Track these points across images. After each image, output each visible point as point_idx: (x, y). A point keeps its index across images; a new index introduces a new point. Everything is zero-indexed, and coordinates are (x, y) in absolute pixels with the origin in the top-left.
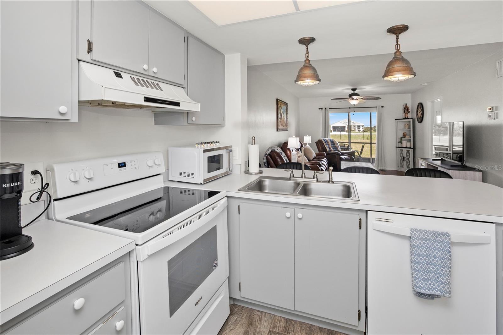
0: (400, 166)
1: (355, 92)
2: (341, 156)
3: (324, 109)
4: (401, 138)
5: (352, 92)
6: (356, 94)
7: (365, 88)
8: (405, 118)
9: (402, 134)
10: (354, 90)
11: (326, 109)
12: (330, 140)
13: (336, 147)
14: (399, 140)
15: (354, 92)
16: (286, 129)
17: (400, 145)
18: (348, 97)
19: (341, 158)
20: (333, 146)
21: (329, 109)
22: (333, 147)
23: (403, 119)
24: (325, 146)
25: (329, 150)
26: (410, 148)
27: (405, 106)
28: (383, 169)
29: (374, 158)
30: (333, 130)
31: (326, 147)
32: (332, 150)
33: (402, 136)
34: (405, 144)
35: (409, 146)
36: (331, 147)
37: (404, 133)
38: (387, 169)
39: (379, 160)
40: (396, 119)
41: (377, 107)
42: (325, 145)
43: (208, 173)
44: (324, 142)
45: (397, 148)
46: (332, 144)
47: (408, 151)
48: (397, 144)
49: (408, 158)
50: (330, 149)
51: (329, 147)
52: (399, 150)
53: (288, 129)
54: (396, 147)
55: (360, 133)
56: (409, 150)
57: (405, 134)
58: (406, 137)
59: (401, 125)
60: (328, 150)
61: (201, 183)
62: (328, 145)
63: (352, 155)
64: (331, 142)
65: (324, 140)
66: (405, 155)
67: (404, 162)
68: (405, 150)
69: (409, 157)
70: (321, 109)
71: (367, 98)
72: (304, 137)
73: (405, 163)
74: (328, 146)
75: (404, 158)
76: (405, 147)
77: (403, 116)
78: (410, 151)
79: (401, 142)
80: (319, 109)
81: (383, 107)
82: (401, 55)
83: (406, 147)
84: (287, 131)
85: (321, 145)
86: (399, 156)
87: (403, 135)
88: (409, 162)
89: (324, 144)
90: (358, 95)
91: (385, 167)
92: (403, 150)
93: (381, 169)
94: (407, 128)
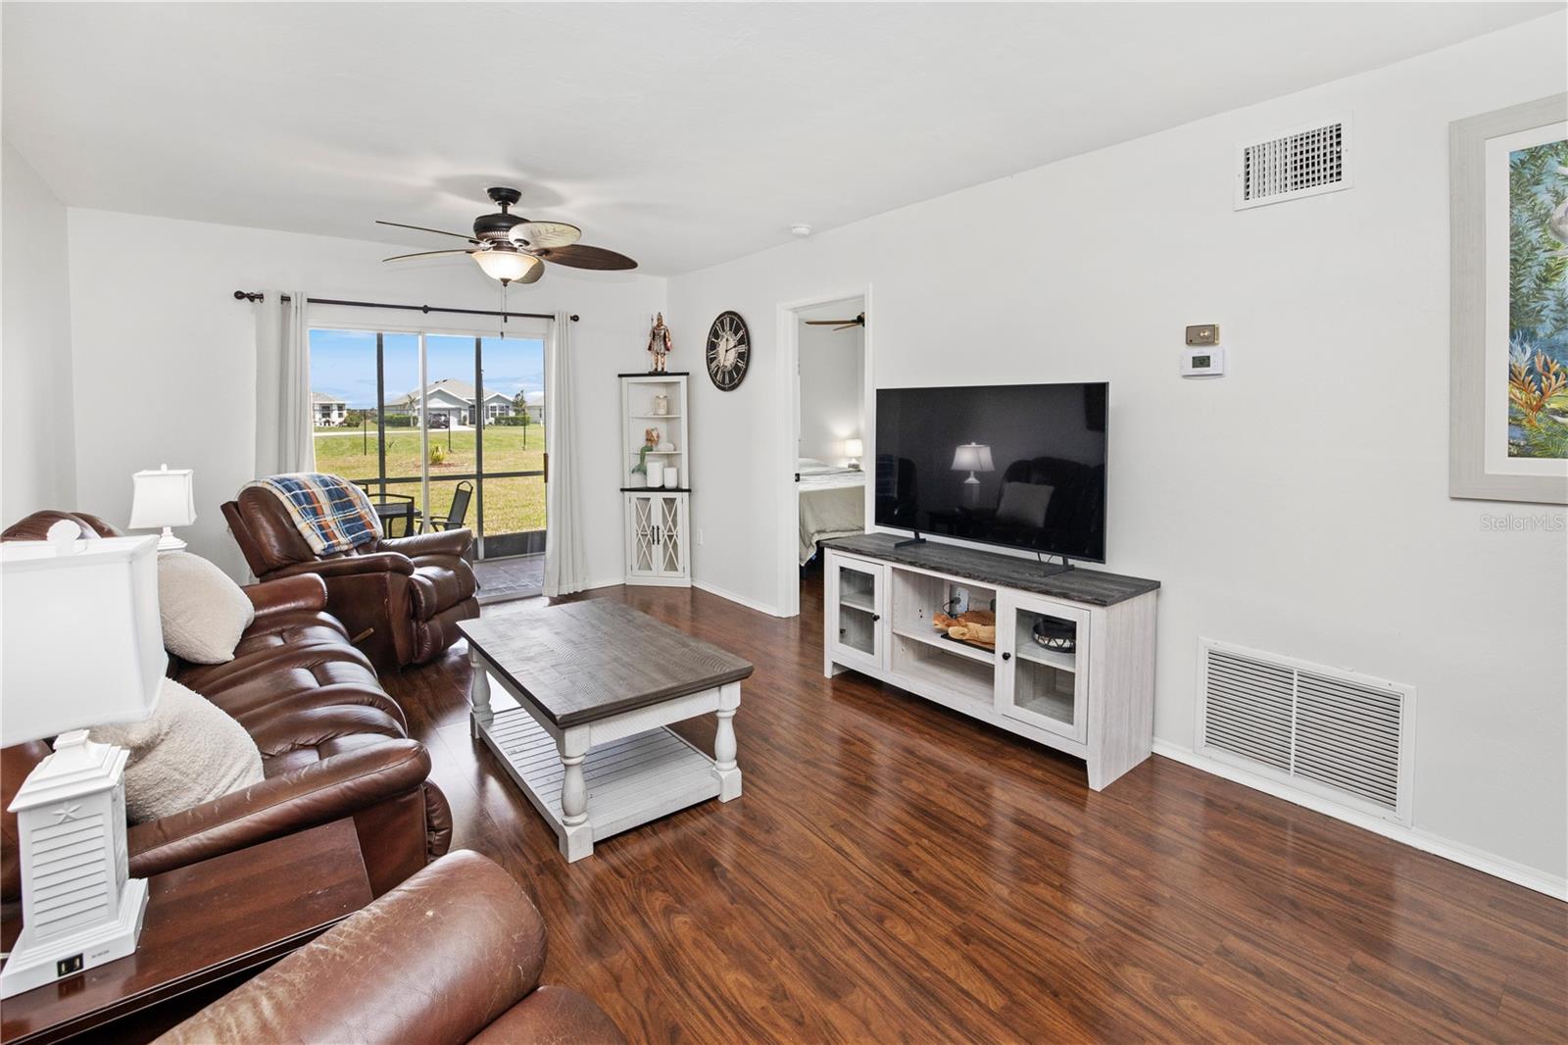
0: (636, 566)
1: (512, 210)
2: (413, 576)
3: (272, 301)
4: (641, 453)
5: (495, 208)
8: (656, 373)
9: (643, 437)
11: (285, 299)
12: (325, 483)
13: (360, 518)
14: (636, 461)
15: (505, 210)
17: (636, 481)
19: (412, 582)
20: (341, 514)
21: (309, 301)
22: (345, 521)
23: (650, 374)
24: (294, 526)
25: (323, 545)
26: (678, 490)
27: (655, 323)
28: (580, 590)
31: (305, 533)
32: (342, 539)
33: (644, 444)
34: (656, 474)
35: (671, 483)
36: (333, 526)
37: (649, 433)
38: (593, 586)
39: (564, 555)
40: (620, 376)
41: (553, 317)
42: (296, 517)
44: (284, 498)
45: (626, 493)
46: (335, 508)
47: (670, 502)
48: (627, 475)
49: (670, 530)
50: (326, 537)
51: (320, 528)
52: (634, 500)
54: (623, 490)
55: (331, 430)
56: (674, 499)
57: (654, 434)
58: (659, 446)
59: (642, 400)
60: (318, 545)
62: (316, 512)
64: (329, 491)
65: (290, 490)
66: (657, 520)
67: (654, 547)
68: (657, 499)
69: (675, 526)
70: (254, 296)
72: (132, 480)
73: (657, 550)
74: (312, 520)
75: (655, 530)
76: (658, 485)
77: (646, 362)
78: (678, 502)
79: (641, 470)
80: (239, 295)
81: (575, 318)
83: (662, 489)
86: (635, 526)
87: (648, 440)
88: (675, 545)
89: (288, 515)
91: (585, 579)
92: (649, 499)
93: (574, 591)
94: (662, 411)
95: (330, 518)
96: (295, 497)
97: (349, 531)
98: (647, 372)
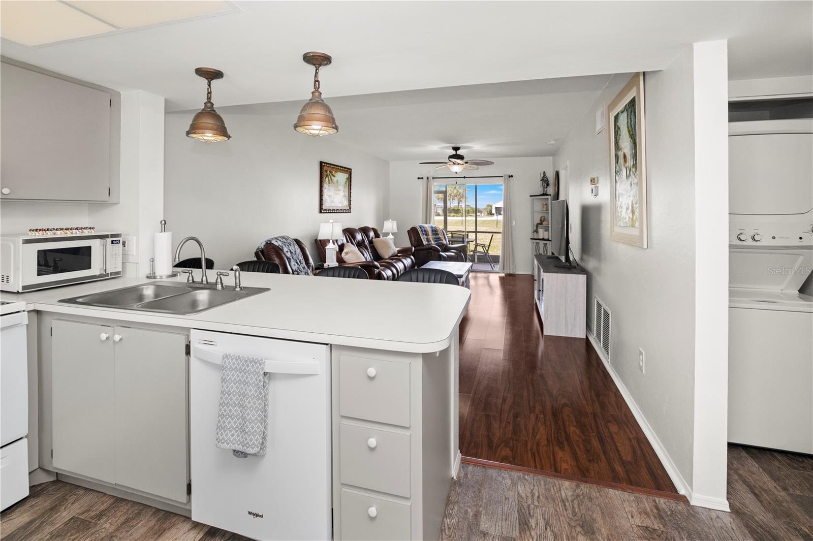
1: (459, 152)
2: (441, 253)
3: (425, 179)
4: (538, 224)
5: (454, 152)
6: (459, 155)
7: (471, 147)
8: (544, 194)
10: (456, 149)
11: (428, 178)
12: (432, 227)
13: (440, 238)
14: (535, 228)
15: (456, 153)
16: (348, 210)
17: (535, 236)
18: (447, 161)
19: (440, 255)
20: (434, 236)
21: (433, 178)
22: (435, 238)
23: (540, 195)
24: (420, 237)
25: (427, 243)
26: (548, 240)
27: (542, 175)
28: (511, 273)
29: (499, 256)
30: (496, 213)
31: (423, 239)
32: (433, 243)
33: (539, 222)
34: (542, 234)
35: (546, 237)
36: (431, 239)
37: (541, 217)
38: (517, 273)
39: (505, 260)
40: (531, 196)
41: (502, 177)
42: (421, 235)
43: (38, 275)
44: (419, 230)
46: (433, 234)
48: (532, 234)
50: (428, 241)
51: (427, 239)
52: (534, 244)
53: (351, 209)
54: (531, 239)
56: (546, 244)
57: (543, 218)
58: (544, 223)
59: (538, 205)
60: (425, 243)
61: (18, 291)
62: (427, 235)
63: (460, 251)
64: (432, 230)
65: (421, 228)
66: (541, 251)
68: (541, 243)
70: (422, 178)
71: (475, 163)
74: (426, 237)
76: (541, 238)
77: (540, 191)
78: (548, 245)
79: (536, 231)
80: (419, 178)
81: (512, 176)
82: (321, 97)
83: (543, 239)
84: (350, 212)
85: (414, 235)
86: (535, 252)
87: (540, 220)
89: (419, 234)
90: (461, 157)
91: (514, 269)
92: (539, 243)
93: (508, 273)
94: (545, 209)
95: (431, 237)
96: (422, 230)
97: (436, 241)
98: (539, 194)
